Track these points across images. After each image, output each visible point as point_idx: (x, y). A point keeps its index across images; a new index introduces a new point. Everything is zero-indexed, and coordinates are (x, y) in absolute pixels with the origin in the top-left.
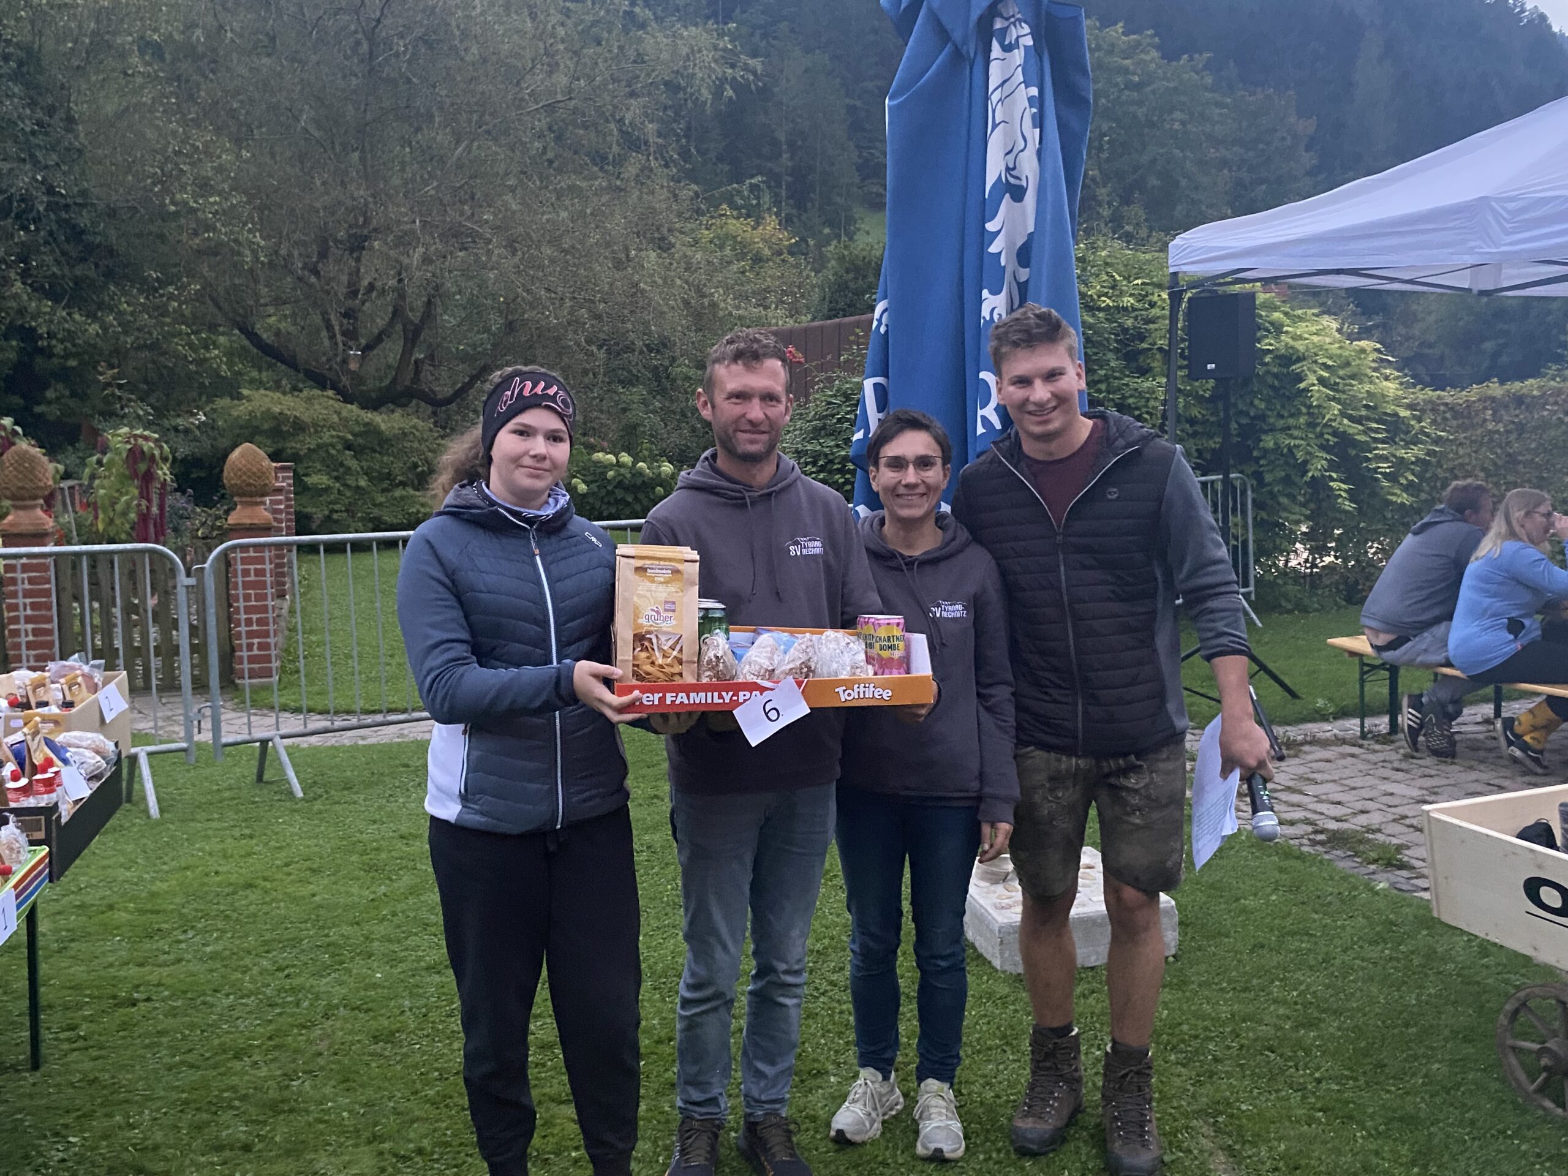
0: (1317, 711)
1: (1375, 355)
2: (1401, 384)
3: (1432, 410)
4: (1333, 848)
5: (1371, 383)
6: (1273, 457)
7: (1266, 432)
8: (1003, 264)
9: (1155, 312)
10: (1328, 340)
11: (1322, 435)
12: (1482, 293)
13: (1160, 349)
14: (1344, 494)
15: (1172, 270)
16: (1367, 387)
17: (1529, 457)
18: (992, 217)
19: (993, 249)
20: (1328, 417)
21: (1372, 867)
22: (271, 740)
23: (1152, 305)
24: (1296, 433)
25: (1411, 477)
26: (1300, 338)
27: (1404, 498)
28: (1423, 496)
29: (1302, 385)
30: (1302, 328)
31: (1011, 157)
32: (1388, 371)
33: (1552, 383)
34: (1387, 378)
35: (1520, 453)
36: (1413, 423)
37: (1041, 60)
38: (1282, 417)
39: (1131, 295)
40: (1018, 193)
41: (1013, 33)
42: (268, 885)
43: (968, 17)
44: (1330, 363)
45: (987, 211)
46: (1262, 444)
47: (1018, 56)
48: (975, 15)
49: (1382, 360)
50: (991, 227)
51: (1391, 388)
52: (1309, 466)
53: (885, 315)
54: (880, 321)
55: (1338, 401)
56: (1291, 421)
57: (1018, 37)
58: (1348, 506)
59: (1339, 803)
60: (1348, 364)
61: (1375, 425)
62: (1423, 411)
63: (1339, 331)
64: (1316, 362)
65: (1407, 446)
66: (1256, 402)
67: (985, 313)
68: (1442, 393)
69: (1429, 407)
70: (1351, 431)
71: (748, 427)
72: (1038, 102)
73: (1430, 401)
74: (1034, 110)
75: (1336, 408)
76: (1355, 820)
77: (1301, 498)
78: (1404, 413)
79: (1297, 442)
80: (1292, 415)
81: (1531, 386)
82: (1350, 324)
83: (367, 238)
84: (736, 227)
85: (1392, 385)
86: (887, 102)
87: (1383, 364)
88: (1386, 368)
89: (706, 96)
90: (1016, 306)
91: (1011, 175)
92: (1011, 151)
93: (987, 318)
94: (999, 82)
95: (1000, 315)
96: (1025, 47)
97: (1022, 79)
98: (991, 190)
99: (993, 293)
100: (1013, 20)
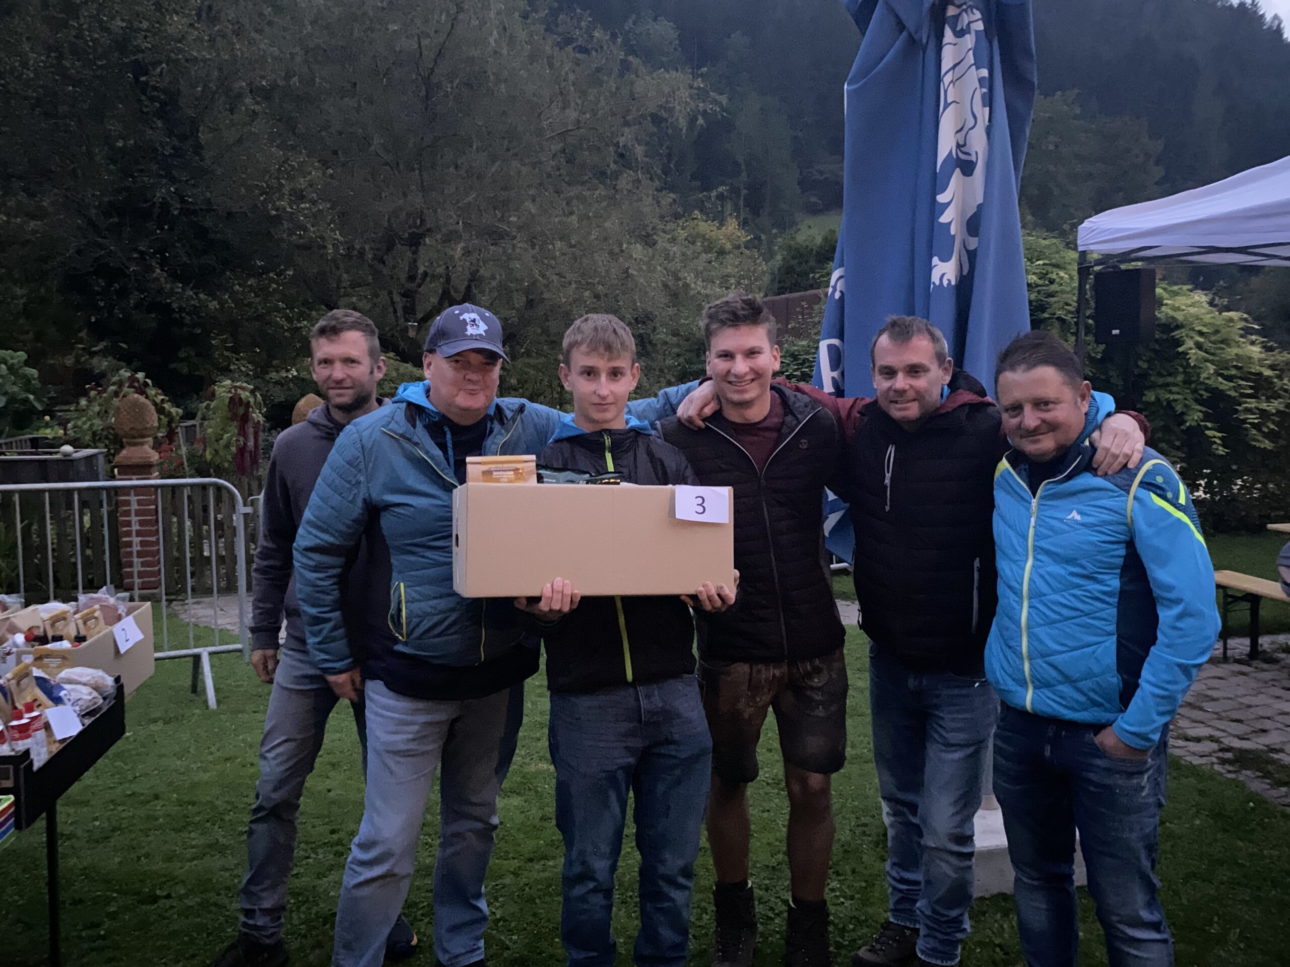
1: (1243, 324)
2: (1264, 347)
4: (1242, 768)
5: (1239, 346)
6: (1153, 409)
7: (1149, 388)
8: (953, 233)
9: (1054, 287)
10: (1203, 311)
11: (1197, 391)
13: (1059, 319)
14: (1218, 441)
15: (1080, 249)
16: (1235, 351)
18: (943, 190)
19: (944, 219)
20: (1203, 376)
21: (1283, 789)
23: (1052, 282)
24: (1174, 389)
25: (1272, 426)
26: (1178, 309)
27: (1267, 444)
28: (1282, 442)
29: (1180, 349)
30: (1181, 301)
32: (1254, 337)
34: (1253, 343)
36: (1276, 380)
37: (990, 42)
38: (1162, 375)
39: (1034, 274)
40: (967, 168)
41: (965, 19)
43: (921, 6)
44: (1205, 330)
45: (937, 184)
46: (1144, 399)
47: (969, 41)
48: (928, 4)
49: (1248, 328)
50: (942, 198)
51: (1255, 351)
52: (1186, 418)
53: (842, 280)
54: (834, 288)
55: (1212, 362)
56: (1170, 379)
57: (969, 23)
58: (1221, 451)
59: (1239, 721)
60: (1217, 332)
61: (1244, 383)
63: (1211, 303)
64: (1193, 329)
65: (1268, 400)
66: (1140, 363)
67: (935, 278)
70: (1221, 387)
72: (989, 83)
74: (985, 90)
75: (1212, 368)
76: (1257, 740)
77: (1177, 443)
78: (1267, 372)
79: (1175, 397)
80: (1170, 375)
82: (1220, 297)
83: (422, 236)
84: (705, 227)
85: (1256, 349)
86: (846, 87)
87: (1247, 331)
88: (1252, 334)
89: (683, 123)
90: (965, 273)
91: (961, 151)
92: (961, 129)
93: (937, 283)
94: (951, 65)
95: (949, 281)
96: (976, 32)
97: (973, 62)
98: (941, 166)
99: (943, 260)
100: (964, 7)
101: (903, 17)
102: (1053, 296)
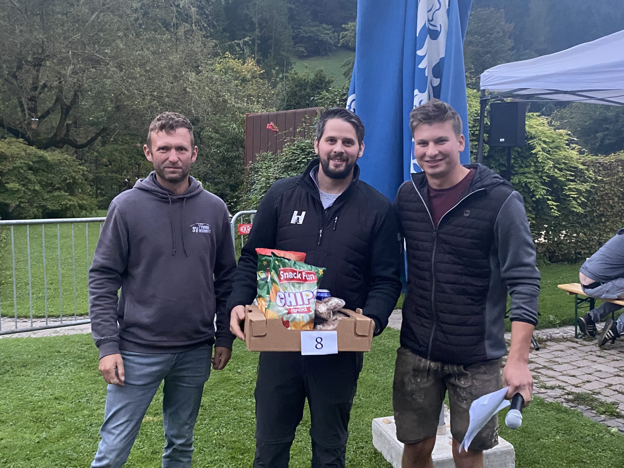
0: (551, 322)
1: (566, 137)
3: (593, 166)
4: (579, 404)
5: (565, 151)
8: (426, 75)
10: (546, 128)
11: (541, 177)
14: (555, 208)
15: (482, 88)
16: (564, 153)
18: (421, 48)
19: (421, 66)
20: (546, 168)
21: (603, 416)
25: (583, 199)
26: (532, 127)
27: (580, 210)
28: (588, 209)
30: (534, 122)
31: (431, 14)
34: (573, 149)
36: (586, 172)
38: (522, 167)
40: (434, 35)
45: (418, 44)
49: (571, 140)
50: (420, 53)
51: (574, 154)
53: (354, 102)
55: (551, 160)
56: (527, 170)
58: (557, 214)
59: (574, 376)
60: (553, 142)
61: (569, 173)
62: (589, 166)
63: (550, 124)
64: (540, 139)
67: (416, 103)
69: (592, 164)
70: (556, 175)
75: (551, 163)
76: (584, 387)
78: (581, 167)
79: (530, 180)
82: (555, 121)
85: (575, 152)
88: (573, 144)
91: (430, 25)
92: (431, 10)
93: (417, 106)
98: (419, 33)
99: (420, 92)
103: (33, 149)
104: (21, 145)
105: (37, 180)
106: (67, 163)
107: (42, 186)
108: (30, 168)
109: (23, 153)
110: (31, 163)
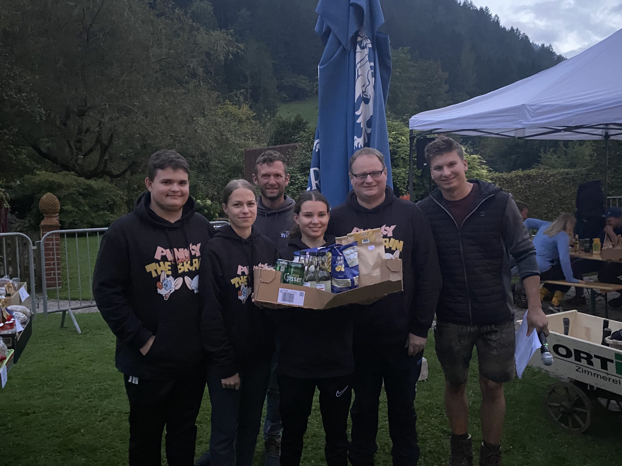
1: (478, 160)
2: (488, 171)
3: (499, 180)
5: (478, 170)
8: (362, 127)
9: (400, 144)
12: (519, 138)
13: (402, 158)
15: (410, 129)
16: (476, 172)
17: (533, 197)
18: (358, 110)
19: (358, 121)
22: (67, 310)
23: (399, 141)
31: (364, 88)
32: (483, 166)
33: (540, 171)
34: (483, 169)
35: (530, 196)
37: (375, 52)
39: (391, 138)
40: (367, 101)
41: (365, 43)
42: (75, 367)
43: (348, 35)
45: (355, 107)
47: (366, 51)
48: (351, 35)
49: (481, 162)
50: (357, 113)
51: (485, 172)
53: (318, 145)
54: (316, 147)
57: (366, 44)
62: (496, 181)
67: (356, 144)
68: (502, 174)
71: (270, 187)
72: (374, 68)
73: (497, 177)
74: (373, 71)
81: (533, 172)
82: (470, 149)
83: (86, 111)
84: (232, 108)
85: (485, 171)
86: (319, 67)
87: (482, 163)
88: (483, 165)
89: (222, 58)
90: (366, 142)
91: (365, 95)
92: (364, 85)
93: (357, 146)
94: (359, 61)
95: (361, 146)
96: (369, 48)
97: (368, 59)
98: (357, 100)
99: (358, 137)
100: (364, 38)
101: (340, 40)
102: (400, 148)
103: (82, 179)
104: (73, 176)
105: (86, 203)
106: (108, 189)
107: (90, 207)
108: (80, 194)
109: (75, 183)
110: (81, 190)
